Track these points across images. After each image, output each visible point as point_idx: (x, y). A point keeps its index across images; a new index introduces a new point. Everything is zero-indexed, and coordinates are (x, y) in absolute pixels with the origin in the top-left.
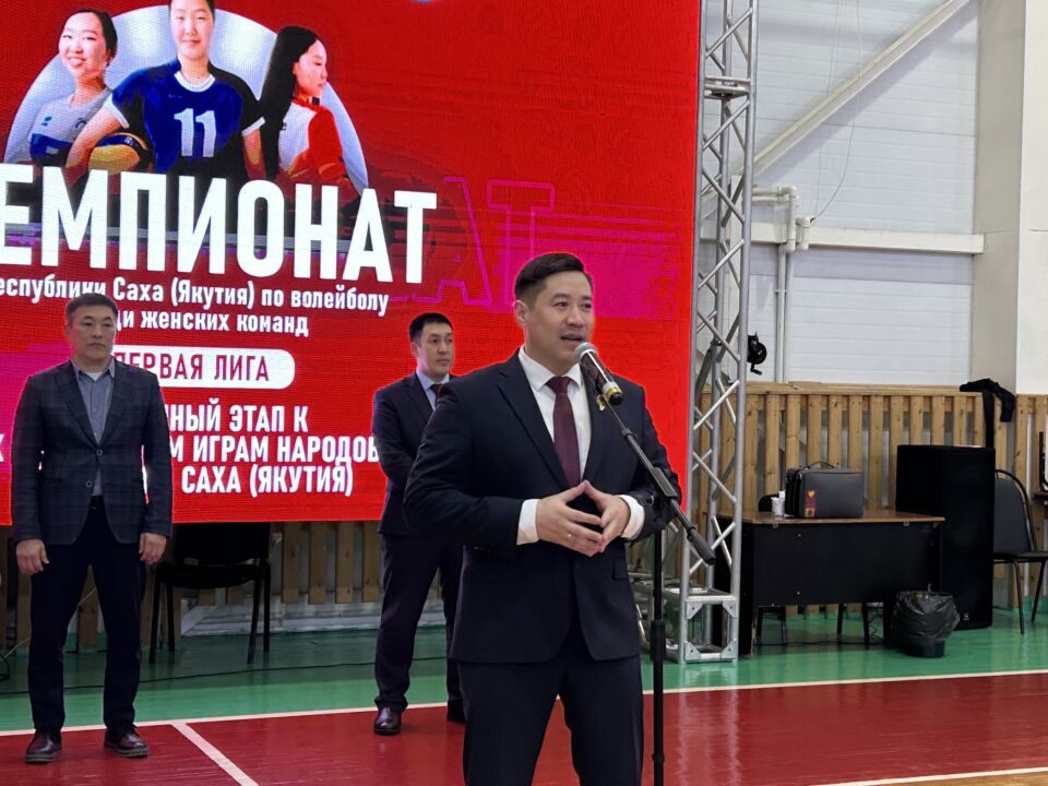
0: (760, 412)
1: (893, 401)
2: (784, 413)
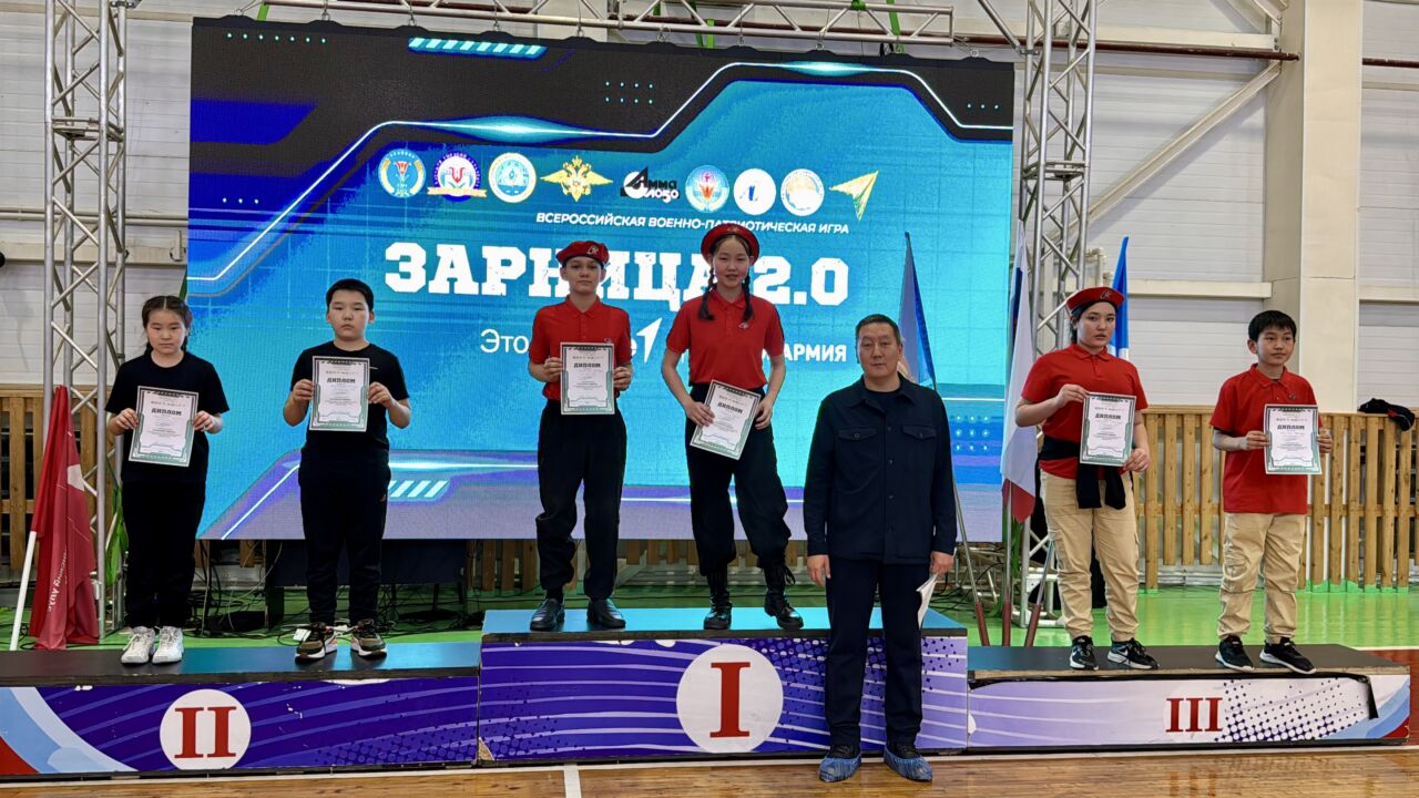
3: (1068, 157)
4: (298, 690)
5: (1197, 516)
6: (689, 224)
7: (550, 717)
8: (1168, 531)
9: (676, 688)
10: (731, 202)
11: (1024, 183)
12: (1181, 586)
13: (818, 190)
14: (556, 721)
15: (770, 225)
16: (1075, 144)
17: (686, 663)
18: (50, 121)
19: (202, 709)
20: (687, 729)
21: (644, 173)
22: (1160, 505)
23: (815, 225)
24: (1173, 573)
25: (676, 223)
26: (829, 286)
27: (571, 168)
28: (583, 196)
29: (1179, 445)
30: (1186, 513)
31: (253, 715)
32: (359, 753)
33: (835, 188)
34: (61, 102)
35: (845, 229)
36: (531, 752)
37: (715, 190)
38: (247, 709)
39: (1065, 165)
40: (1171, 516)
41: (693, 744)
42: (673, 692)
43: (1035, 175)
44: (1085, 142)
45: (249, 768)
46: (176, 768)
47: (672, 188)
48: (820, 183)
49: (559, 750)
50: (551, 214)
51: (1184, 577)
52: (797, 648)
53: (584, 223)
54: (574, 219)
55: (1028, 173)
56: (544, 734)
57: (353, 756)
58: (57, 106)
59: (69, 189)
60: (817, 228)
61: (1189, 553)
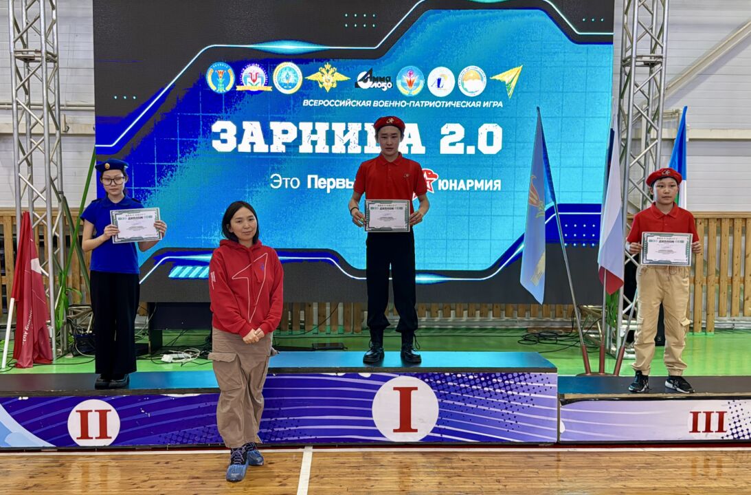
1: (735, 221)
3: (653, 51)
4: (146, 400)
5: (742, 285)
6: (399, 104)
7: (296, 418)
8: (722, 295)
9: (372, 402)
10: (426, 89)
11: (623, 69)
12: (731, 330)
13: (482, 80)
14: (299, 420)
15: (451, 103)
16: (657, 43)
17: (378, 387)
18: (12, 52)
19: (91, 411)
20: (379, 427)
21: (370, 72)
22: (717, 278)
23: (480, 102)
24: (727, 321)
25: (390, 104)
26: (490, 142)
27: (324, 71)
28: (332, 88)
29: (731, 238)
30: (735, 283)
31: (121, 414)
32: (183, 437)
33: (494, 78)
34: (20, 40)
35: (501, 104)
36: (284, 439)
37: (415, 82)
38: (117, 411)
39: (651, 57)
40: (724, 285)
41: (383, 436)
42: (370, 405)
43: (629, 64)
44: (663, 42)
45: (120, 446)
46: (78, 445)
47: (387, 82)
48: (484, 75)
49: (301, 438)
50: (312, 100)
51: (734, 324)
52: (448, 379)
53: (332, 105)
54: (326, 103)
55: (625, 62)
56: (292, 428)
57: (180, 439)
58: (16, 43)
59: (27, 92)
60: (482, 104)
61: (736, 308)
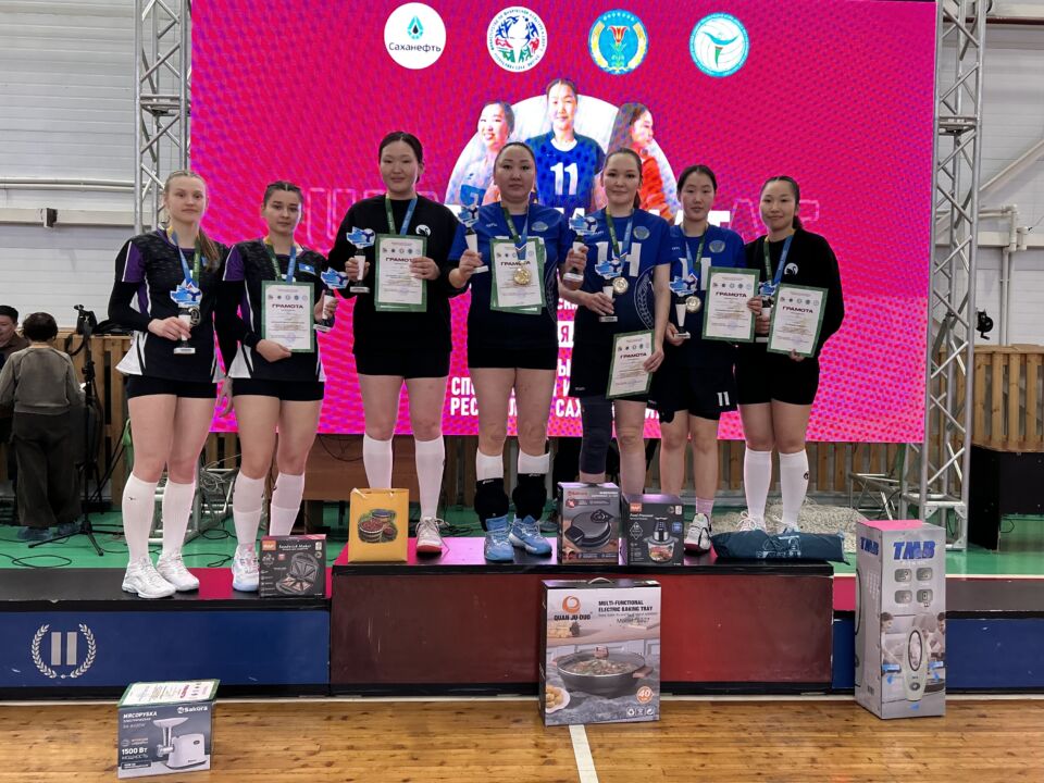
0: (987, 367)
2: (1007, 367)
18: (138, 97)
34: (148, 79)
58: (144, 83)
59: (155, 159)
